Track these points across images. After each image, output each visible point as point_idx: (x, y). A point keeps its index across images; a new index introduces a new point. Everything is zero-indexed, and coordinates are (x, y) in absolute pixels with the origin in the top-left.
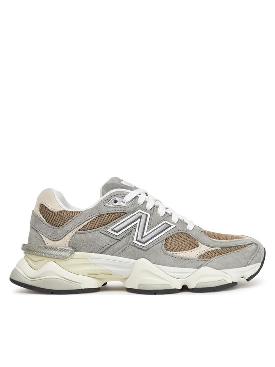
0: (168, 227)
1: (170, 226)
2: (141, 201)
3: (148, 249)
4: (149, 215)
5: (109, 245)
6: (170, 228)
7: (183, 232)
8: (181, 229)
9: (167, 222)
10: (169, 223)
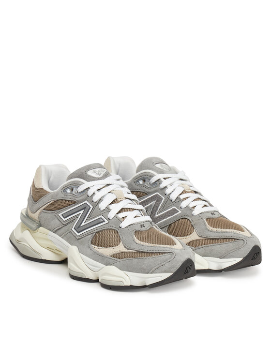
0: (102, 222)
1: (104, 221)
2: (90, 193)
3: (80, 239)
4: (92, 207)
5: (58, 228)
6: (103, 223)
7: (115, 229)
8: (114, 226)
9: (103, 217)
10: (104, 219)
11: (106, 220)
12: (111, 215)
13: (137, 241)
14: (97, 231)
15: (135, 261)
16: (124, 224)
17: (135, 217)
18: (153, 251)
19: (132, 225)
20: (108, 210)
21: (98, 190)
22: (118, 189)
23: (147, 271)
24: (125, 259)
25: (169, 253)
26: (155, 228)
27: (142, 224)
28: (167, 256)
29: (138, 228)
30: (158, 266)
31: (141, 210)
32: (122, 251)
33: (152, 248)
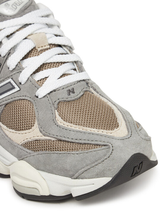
0: (11, 89)
1: (14, 88)
6: (13, 91)
7: (29, 99)
8: (28, 94)
9: (12, 82)
10: (14, 84)
11: (16, 86)
12: (23, 77)
13: (60, 121)
14: (6, 102)
15: (54, 156)
16: (42, 92)
17: (61, 77)
18: (80, 142)
19: (55, 91)
20: (19, 68)
21: (8, 37)
22: (40, 31)
23: (71, 173)
24: (40, 152)
25: (105, 145)
26: (93, 91)
27: (70, 88)
28: (100, 151)
29: (64, 95)
30: (86, 168)
31: (75, 62)
32: (37, 138)
33: (80, 136)
